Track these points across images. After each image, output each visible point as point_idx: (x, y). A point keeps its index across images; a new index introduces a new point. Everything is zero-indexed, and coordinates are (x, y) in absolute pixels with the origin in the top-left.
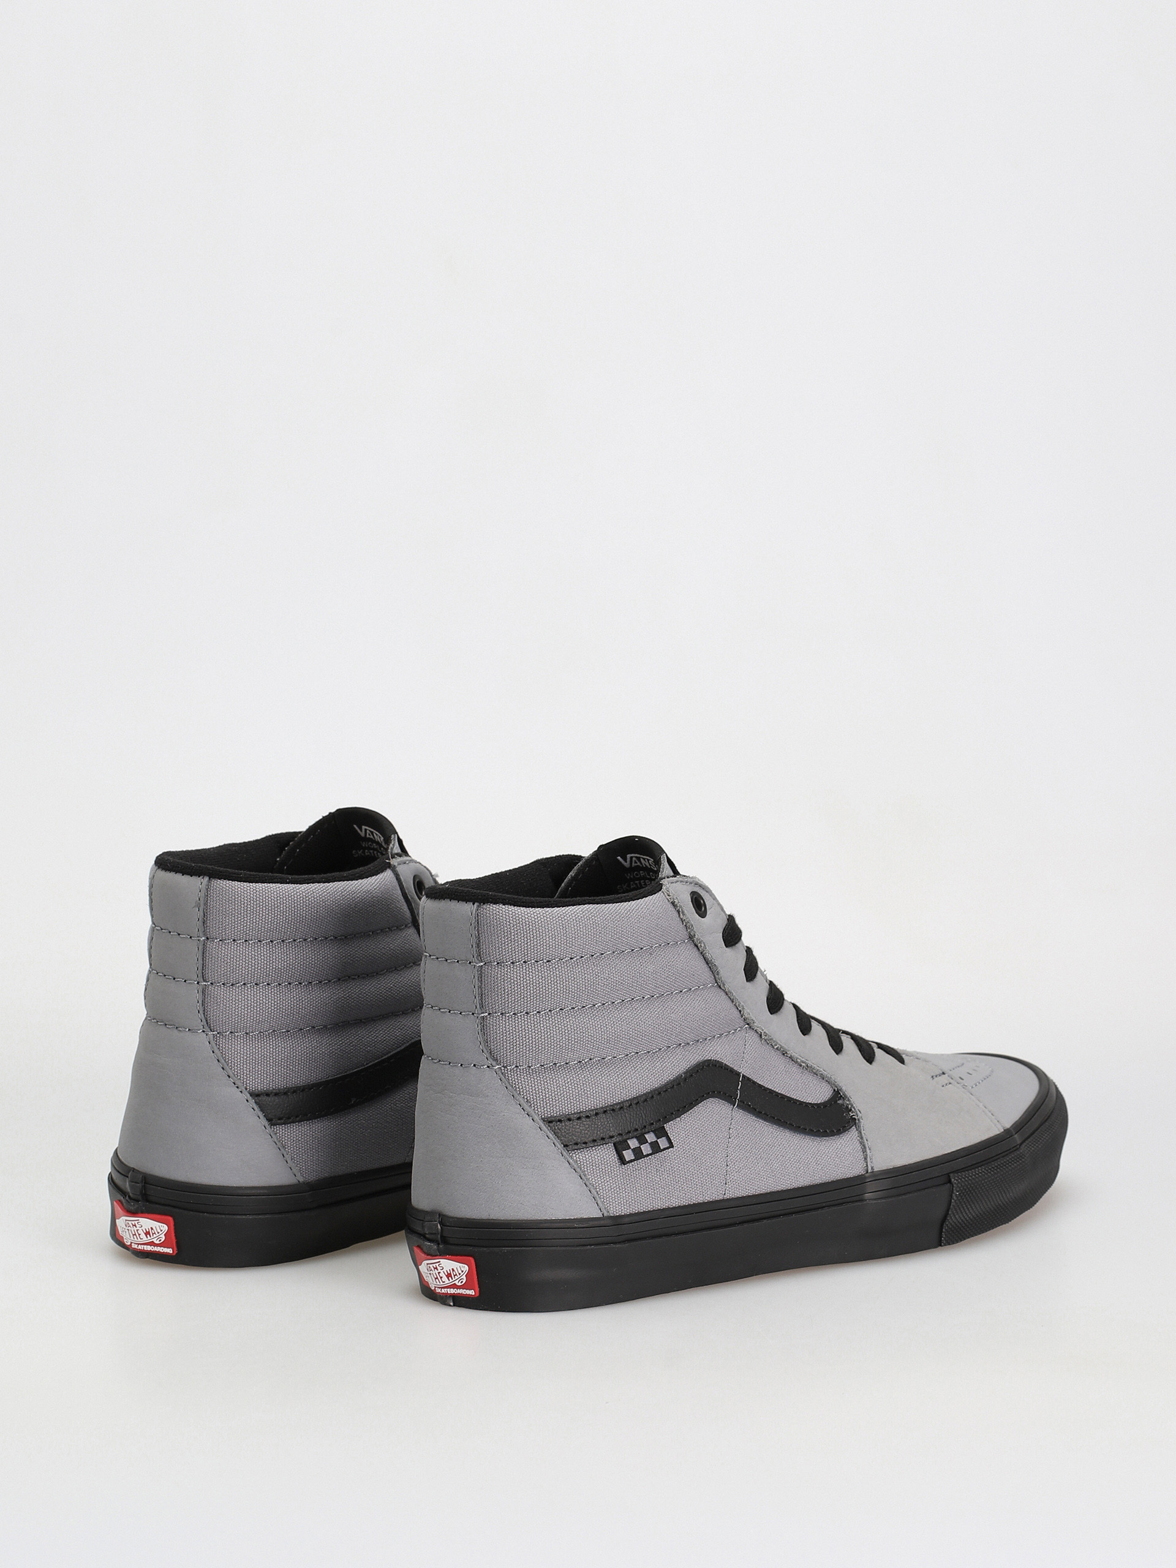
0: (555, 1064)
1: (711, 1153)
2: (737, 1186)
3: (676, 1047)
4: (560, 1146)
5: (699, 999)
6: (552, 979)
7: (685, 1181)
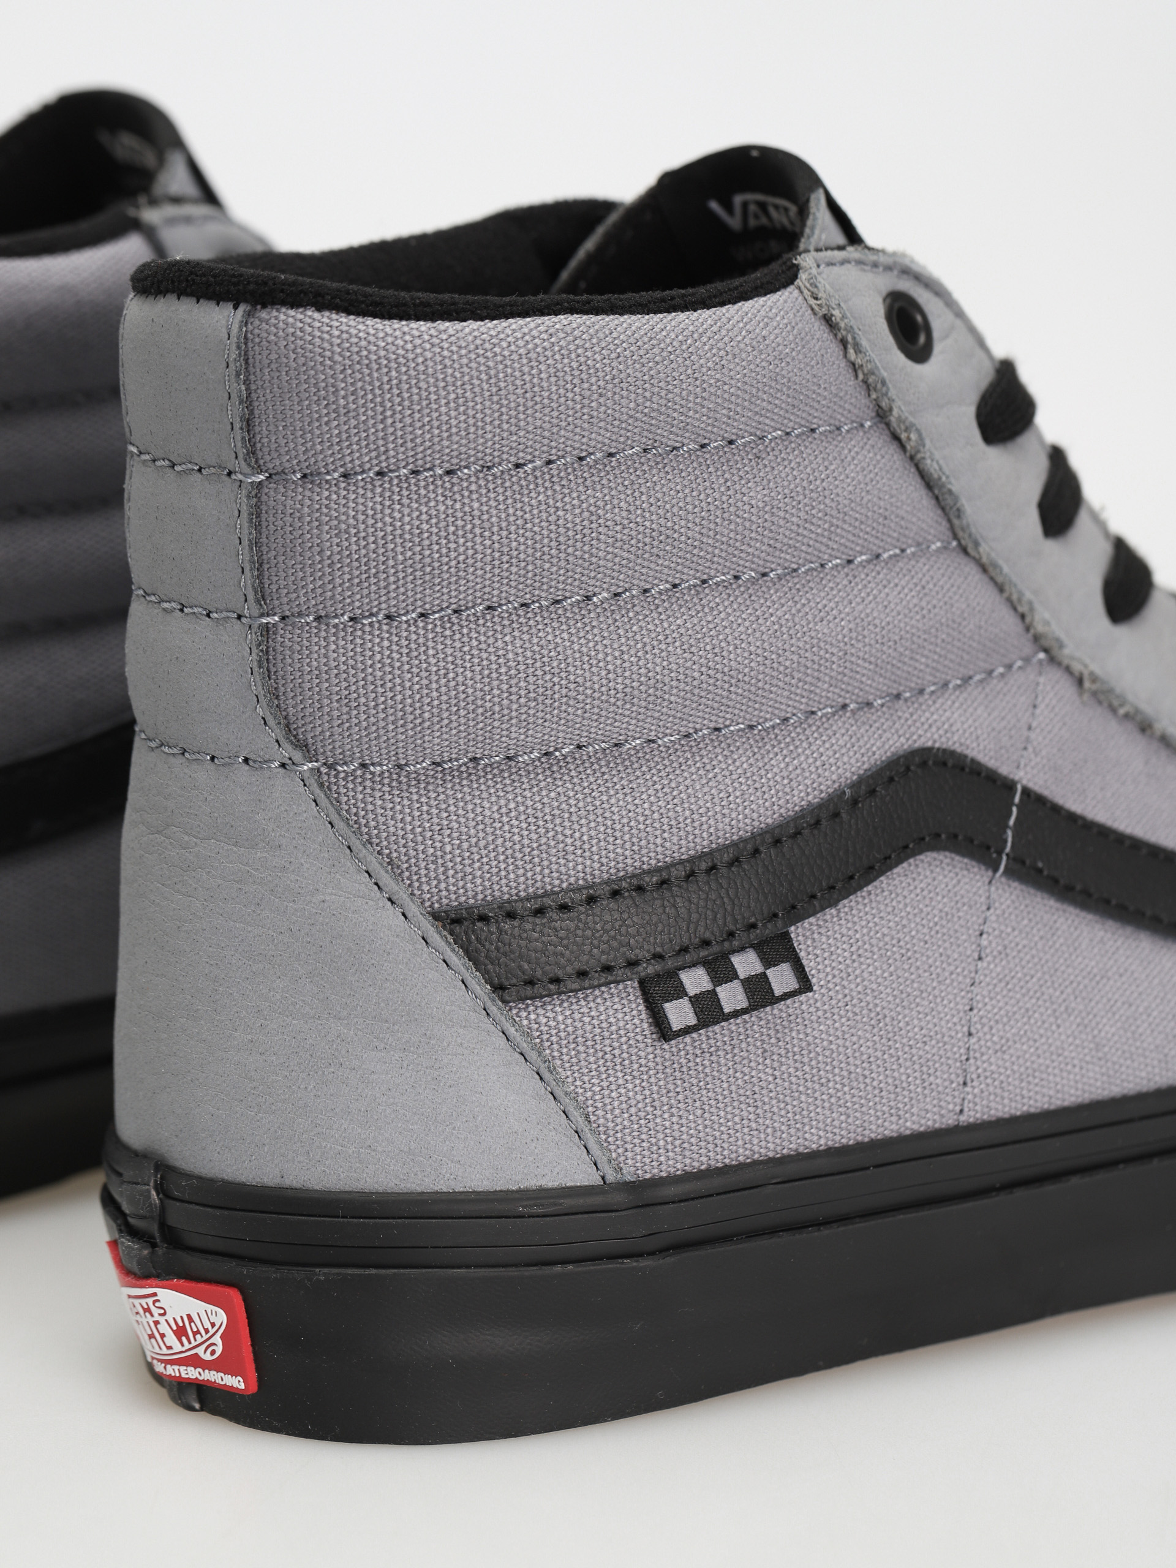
0: (474, 759)
1: (926, 1003)
2: (998, 1091)
3: (833, 714)
4: (482, 989)
5: (903, 583)
6: (460, 523)
7: (845, 1081)
